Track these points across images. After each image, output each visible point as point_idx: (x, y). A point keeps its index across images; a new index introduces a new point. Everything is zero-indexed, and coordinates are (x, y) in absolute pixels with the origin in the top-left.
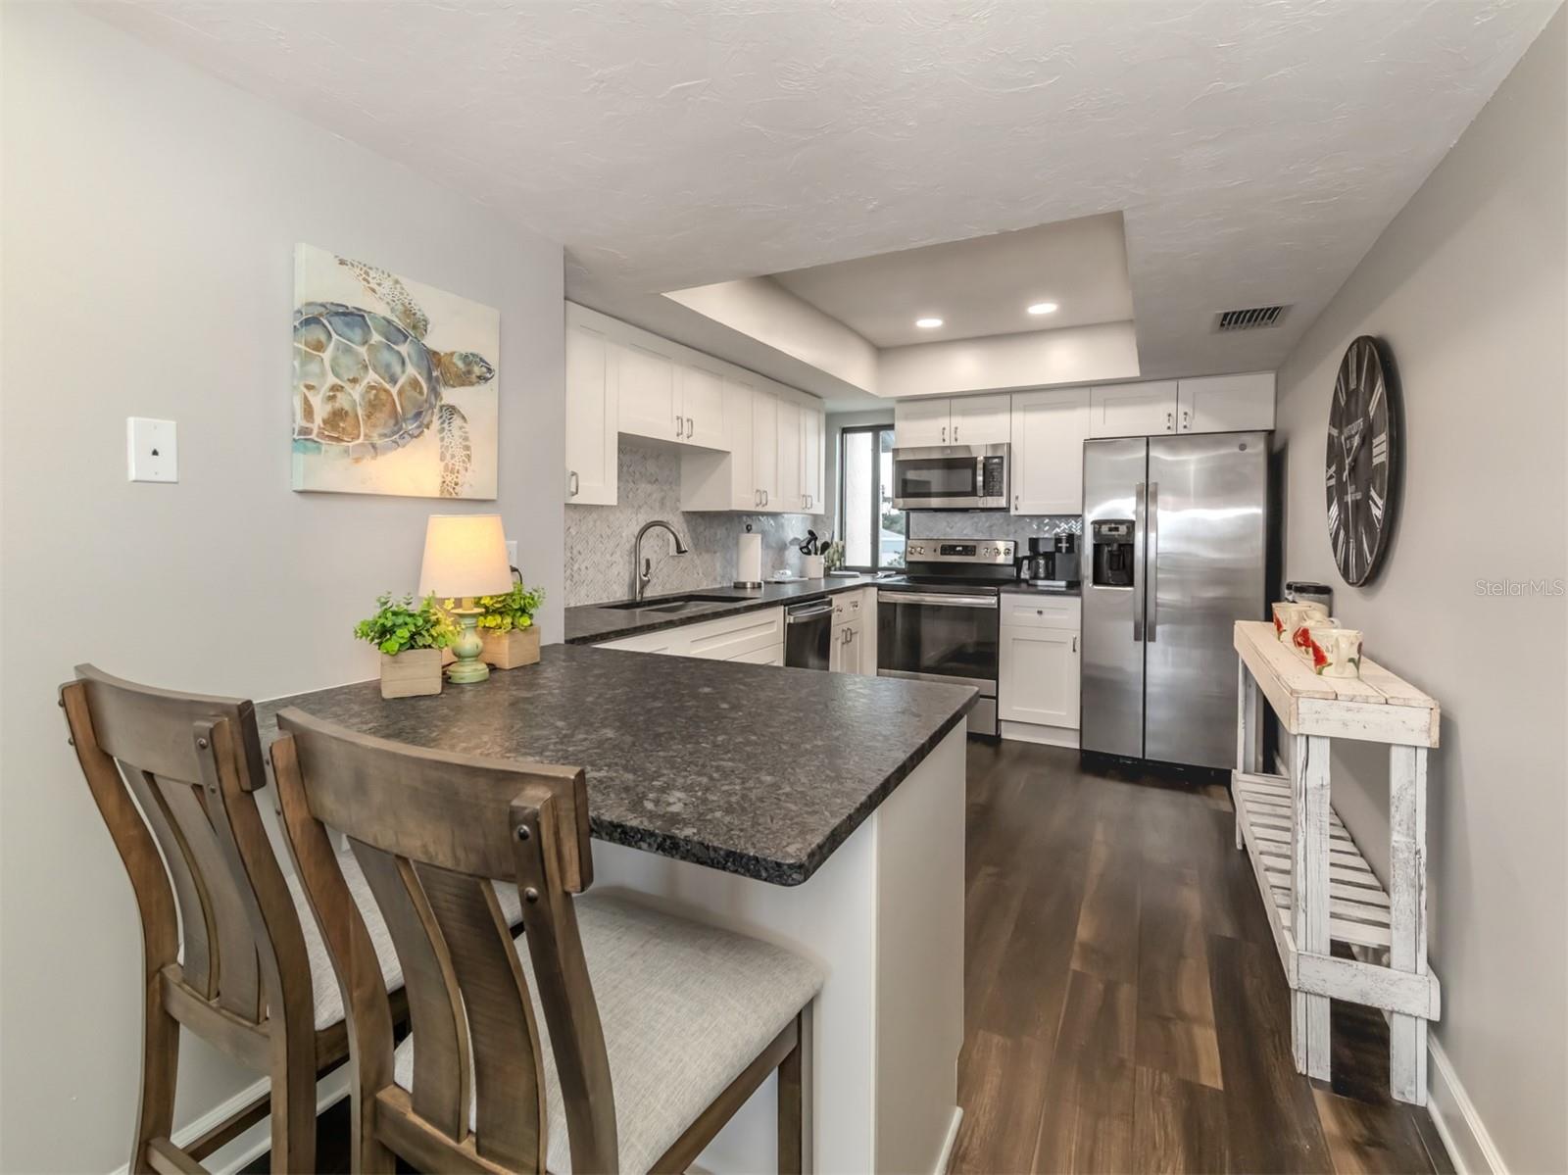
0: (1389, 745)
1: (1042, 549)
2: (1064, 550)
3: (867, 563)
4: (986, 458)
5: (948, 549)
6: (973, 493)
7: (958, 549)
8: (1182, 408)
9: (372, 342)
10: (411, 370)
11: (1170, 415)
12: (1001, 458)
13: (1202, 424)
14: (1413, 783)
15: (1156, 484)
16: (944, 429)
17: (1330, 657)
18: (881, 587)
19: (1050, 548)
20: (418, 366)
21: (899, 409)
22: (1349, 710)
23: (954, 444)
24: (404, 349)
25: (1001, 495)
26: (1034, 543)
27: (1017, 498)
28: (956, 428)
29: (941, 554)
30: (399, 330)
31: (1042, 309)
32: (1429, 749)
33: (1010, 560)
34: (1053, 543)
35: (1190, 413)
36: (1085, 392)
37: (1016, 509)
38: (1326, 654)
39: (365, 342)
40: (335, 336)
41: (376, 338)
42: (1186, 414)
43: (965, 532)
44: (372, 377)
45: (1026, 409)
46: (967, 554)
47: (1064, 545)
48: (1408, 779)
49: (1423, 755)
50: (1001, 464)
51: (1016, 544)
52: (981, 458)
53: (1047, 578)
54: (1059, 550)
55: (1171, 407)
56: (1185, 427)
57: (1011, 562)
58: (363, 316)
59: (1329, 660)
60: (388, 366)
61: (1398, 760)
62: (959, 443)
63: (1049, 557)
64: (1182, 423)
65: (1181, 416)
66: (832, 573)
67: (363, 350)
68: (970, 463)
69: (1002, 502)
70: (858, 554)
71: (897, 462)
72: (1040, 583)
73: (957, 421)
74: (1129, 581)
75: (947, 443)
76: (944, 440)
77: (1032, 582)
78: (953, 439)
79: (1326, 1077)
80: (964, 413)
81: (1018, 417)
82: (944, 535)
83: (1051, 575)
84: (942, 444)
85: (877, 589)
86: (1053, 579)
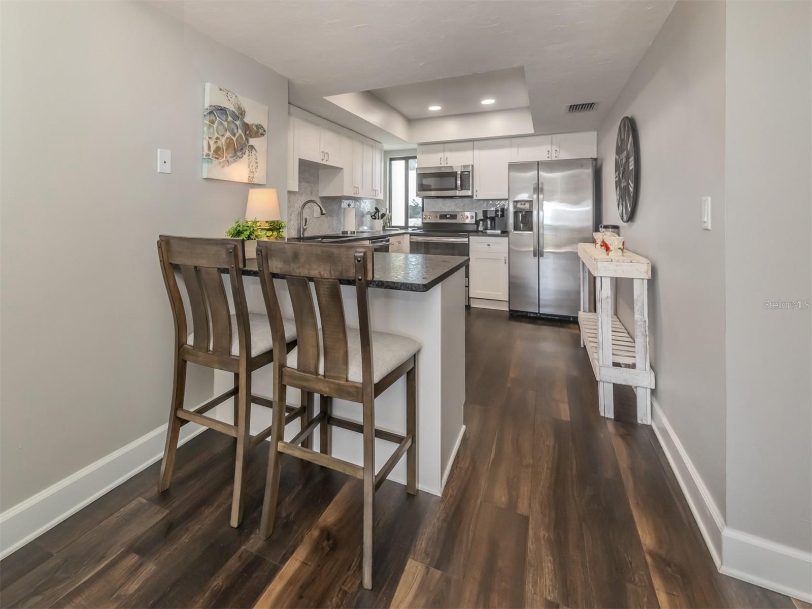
0: (633, 279)
1: (489, 216)
2: (500, 216)
3: (403, 224)
4: (462, 172)
5: (443, 217)
6: (456, 189)
7: (448, 216)
8: (555, 148)
9: (229, 120)
10: (240, 131)
11: (548, 151)
12: (469, 172)
13: (564, 155)
14: (642, 294)
15: (542, 183)
16: (441, 158)
17: (611, 248)
18: (411, 235)
19: (493, 215)
20: (242, 130)
21: (419, 149)
22: (617, 266)
23: (446, 165)
24: (238, 123)
25: (469, 190)
26: (485, 213)
27: (477, 191)
28: (447, 158)
29: (440, 219)
30: (237, 115)
31: (488, 102)
32: (648, 280)
33: (473, 221)
34: (494, 212)
35: (558, 150)
36: (508, 141)
37: (476, 196)
38: (610, 246)
39: (226, 120)
40: (218, 118)
41: (230, 119)
42: (556, 151)
43: (451, 208)
44: (228, 134)
45: (480, 148)
46: (452, 219)
47: (499, 213)
48: (640, 292)
49: (646, 282)
50: (469, 174)
51: (476, 213)
52: (459, 172)
53: (491, 229)
54: (497, 215)
55: (549, 147)
56: (556, 157)
57: (474, 222)
58: (226, 110)
59: (611, 249)
60: (233, 129)
61: (637, 285)
62: (448, 165)
63: (493, 219)
64: (554, 154)
65: (554, 152)
66: (386, 228)
67: (225, 123)
68: (454, 174)
69: (469, 193)
70: (398, 219)
71: (418, 174)
72: (488, 231)
73: (447, 154)
74: (531, 229)
75: (442, 165)
76: (441, 164)
77: (484, 231)
78: (445, 163)
79: (612, 417)
80: (451, 150)
81: (476, 152)
82: (441, 210)
83: (493, 228)
84: (440, 166)
85: (409, 235)
86: (495, 230)
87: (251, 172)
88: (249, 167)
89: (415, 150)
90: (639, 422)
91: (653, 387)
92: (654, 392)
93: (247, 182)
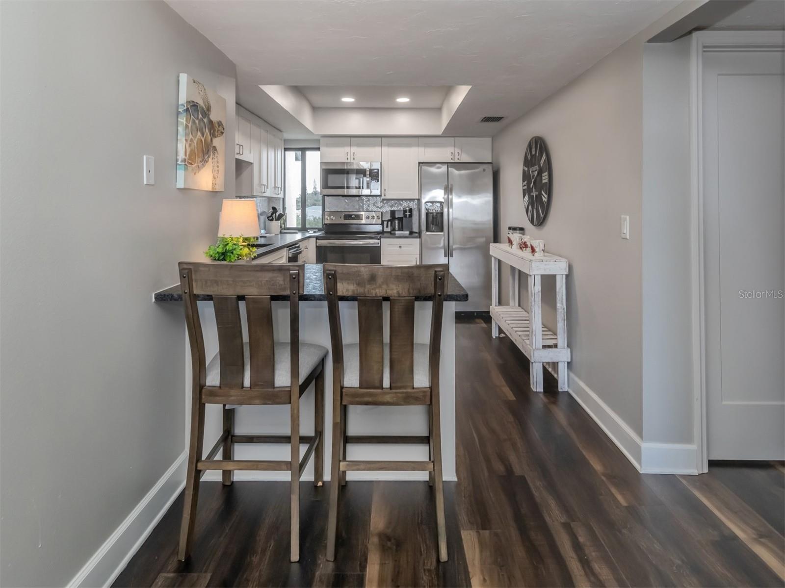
0: (556, 275)
1: (397, 216)
2: (408, 216)
4: (370, 169)
5: (347, 217)
7: (352, 216)
8: (457, 150)
9: (199, 118)
10: (207, 130)
11: (452, 153)
12: (378, 169)
13: (466, 158)
14: (562, 287)
15: (452, 184)
16: (347, 153)
18: (318, 238)
19: (401, 215)
21: (322, 140)
23: (352, 161)
24: (205, 120)
25: (378, 188)
26: (393, 213)
27: (385, 190)
28: (354, 153)
29: (344, 219)
30: (205, 112)
31: (403, 100)
33: (380, 221)
34: (403, 212)
35: (460, 152)
36: (416, 139)
37: (385, 196)
39: (198, 118)
40: (192, 116)
41: (200, 116)
42: (458, 153)
44: (199, 134)
45: (389, 145)
46: (357, 219)
47: (408, 214)
48: (561, 285)
50: (378, 173)
51: (383, 213)
52: (368, 169)
53: (399, 230)
54: (405, 216)
55: (453, 150)
57: (380, 223)
58: (198, 106)
60: (202, 129)
61: (559, 280)
62: (355, 161)
63: (400, 219)
64: (457, 157)
65: (457, 154)
66: (282, 231)
68: (362, 171)
69: (377, 191)
71: (323, 169)
72: (397, 232)
73: (354, 149)
74: (442, 230)
75: (349, 161)
76: (347, 159)
77: (392, 232)
78: (352, 159)
79: (542, 390)
80: (358, 145)
81: (385, 149)
82: (344, 209)
83: (401, 229)
84: (347, 161)
85: (315, 239)
86: (403, 231)
87: (214, 178)
88: (213, 173)
89: (319, 141)
90: (560, 390)
91: (569, 360)
92: (569, 364)
93: (211, 190)
